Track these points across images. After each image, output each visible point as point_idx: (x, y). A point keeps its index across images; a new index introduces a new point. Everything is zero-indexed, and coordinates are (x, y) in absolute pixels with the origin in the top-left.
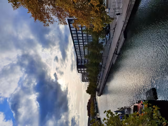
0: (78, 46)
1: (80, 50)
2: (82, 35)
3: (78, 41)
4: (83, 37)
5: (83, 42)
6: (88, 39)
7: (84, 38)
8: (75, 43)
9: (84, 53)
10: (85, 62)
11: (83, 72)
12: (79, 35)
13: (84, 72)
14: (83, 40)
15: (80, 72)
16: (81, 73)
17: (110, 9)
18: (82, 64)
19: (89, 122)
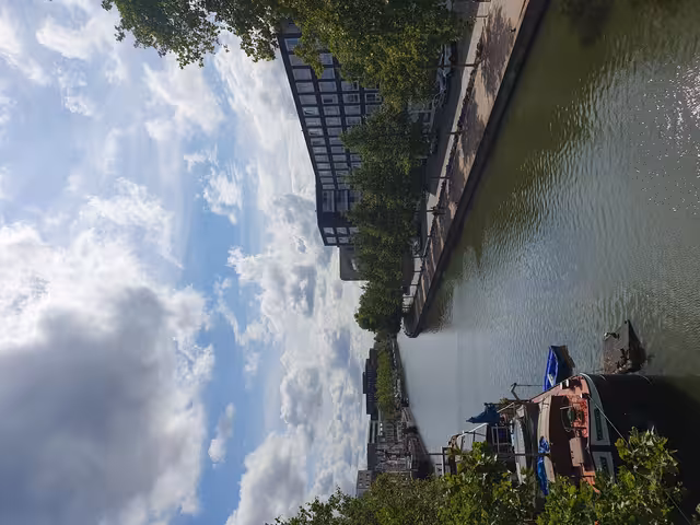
0: (320, 132)
1: (329, 150)
2: (339, 86)
3: (321, 111)
4: (340, 93)
5: (343, 115)
6: (363, 104)
7: (345, 96)
8: (307, 120)
9: (349, 162)
10: (351, 200)
11: (344, 240)
12: (324, 86)
13: (350, 243)
14: (341, 105)
15: (330, 240)
16: (338, 244)
18: (338, 210)
19: (370, 440)
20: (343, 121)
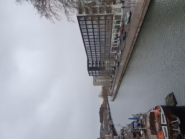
0: (89, 46)
1: (91, 51)
2: (94, 34)
3: (89, 40)
5: (95, 42)
6: (100, 38)
8: (85, 42)
9: (96, 54)
10: (96, 64)
11: (94, 74)
12: (90, 34)
13: (96, 75)
14: (94, 39)
15: (91, 74)
16: (93, 75)
17: (124, 4)
18: (93, 66)
19: (101, 130)
20: (95, 43)
